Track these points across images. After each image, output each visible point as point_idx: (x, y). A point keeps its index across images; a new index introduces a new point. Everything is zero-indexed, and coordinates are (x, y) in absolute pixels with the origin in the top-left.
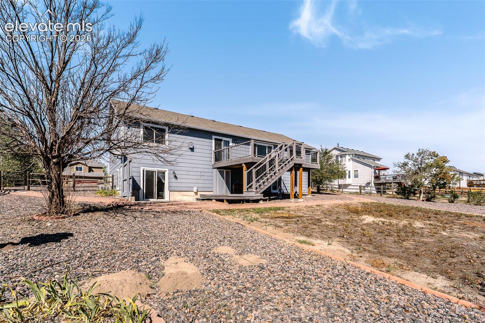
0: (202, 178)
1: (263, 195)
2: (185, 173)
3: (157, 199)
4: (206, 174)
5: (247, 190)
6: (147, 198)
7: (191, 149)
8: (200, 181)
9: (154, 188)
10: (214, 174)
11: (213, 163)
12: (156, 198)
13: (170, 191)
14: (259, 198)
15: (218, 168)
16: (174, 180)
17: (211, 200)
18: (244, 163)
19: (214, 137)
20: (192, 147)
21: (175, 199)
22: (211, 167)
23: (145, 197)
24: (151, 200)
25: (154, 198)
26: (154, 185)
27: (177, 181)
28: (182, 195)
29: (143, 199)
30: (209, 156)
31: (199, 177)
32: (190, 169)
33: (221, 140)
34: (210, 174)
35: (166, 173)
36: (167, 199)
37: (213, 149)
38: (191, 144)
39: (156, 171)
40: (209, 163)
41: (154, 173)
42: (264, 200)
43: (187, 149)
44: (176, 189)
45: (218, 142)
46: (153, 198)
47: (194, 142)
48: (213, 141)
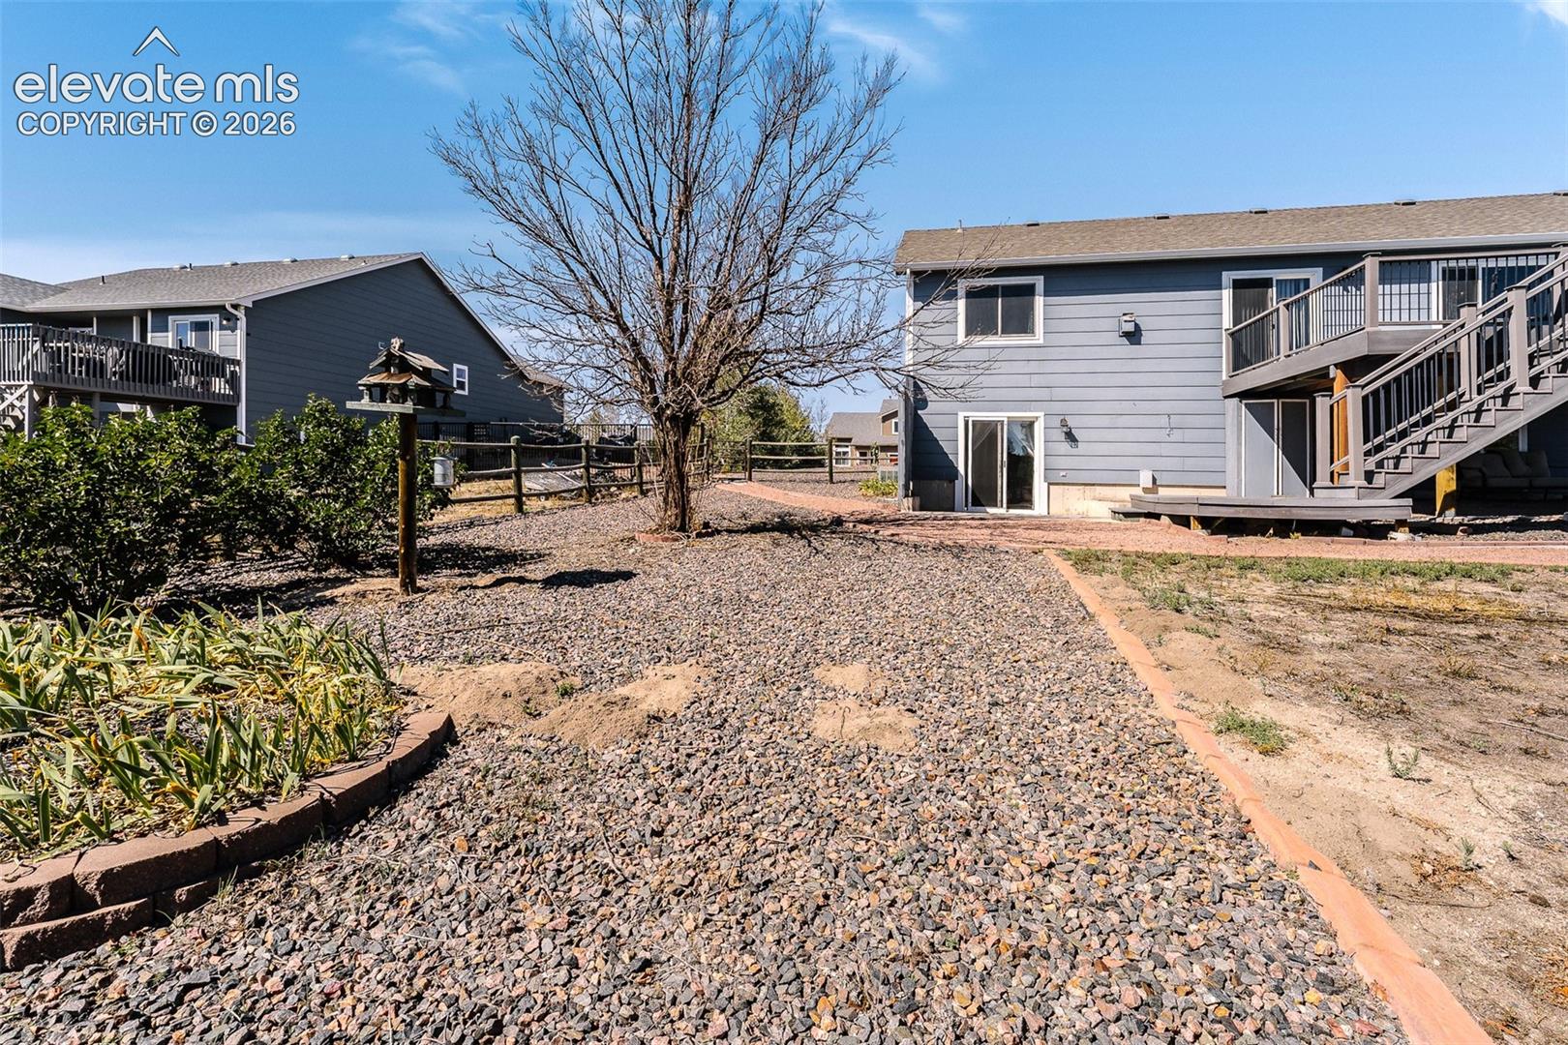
0: (1177, 435)
1: (1409, 501)
2: (1105, 421)
3: (1008, 508)
4: (1198, 421)
5: (1332, 480)
6: (977, 502)
7: (1127, 335)
8: (1165, 449)
9: (999, 474)
10: (1230, 421)
11: (1224, 378)
12: (1005, 505)
13: (1049, 484)
14: (1390, 517)
15: (1242, 395)
16: (1065, 447)
17: (1157, 516)
18: (1336, 365)
19: (1228, 277)
20: (1130, 327)
21: (1068, 510)
22: (1219, 393)
23: (970, 501)
24: (991, 510)
25: (999, 504)
26: (999, 463)
27: (1074, 451)
28: (1094, 499)
29: (966, 506)
30: (1210, 350)
31: (1162, 435)
32: (1127, 407)
33: (1266, 283)
34: (1211, 421)
35: (1036, 425)
36: (1039, 506)
37: (1227, 321)
38: (1127, 318)
39: (1006, 420)
40: (1208, 379)
41: (999, 427)
42: (1416, 529)
43: (1114, 338)
44: (1072, 477)
45: (1249, 293)
46: (996, 506)
47: (1138, 310)
48: (1227, 295)
